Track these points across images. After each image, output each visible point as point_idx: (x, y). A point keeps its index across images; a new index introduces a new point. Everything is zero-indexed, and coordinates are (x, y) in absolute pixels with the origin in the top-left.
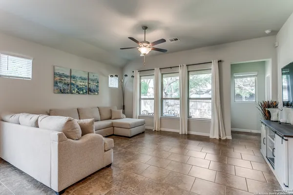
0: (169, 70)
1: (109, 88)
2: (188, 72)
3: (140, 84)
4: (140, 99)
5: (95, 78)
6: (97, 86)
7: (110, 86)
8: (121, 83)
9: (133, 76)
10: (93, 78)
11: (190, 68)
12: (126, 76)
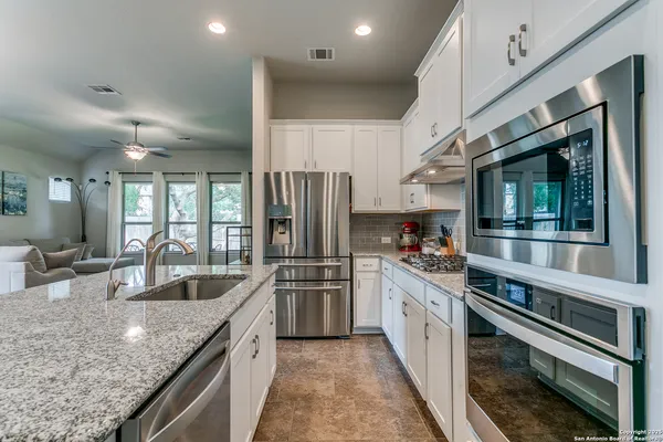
0: (181, 178)
1: (50, 201)
2: (211, 183)
3: (123, 196)
4: (124, 224)
5: (19, 181)
6: (24, 199)
7: (52, 197)
8: (78, 193)
9: (108, 183)
10: (13, 182)
11: (213, 178)
12: (93, 180)
